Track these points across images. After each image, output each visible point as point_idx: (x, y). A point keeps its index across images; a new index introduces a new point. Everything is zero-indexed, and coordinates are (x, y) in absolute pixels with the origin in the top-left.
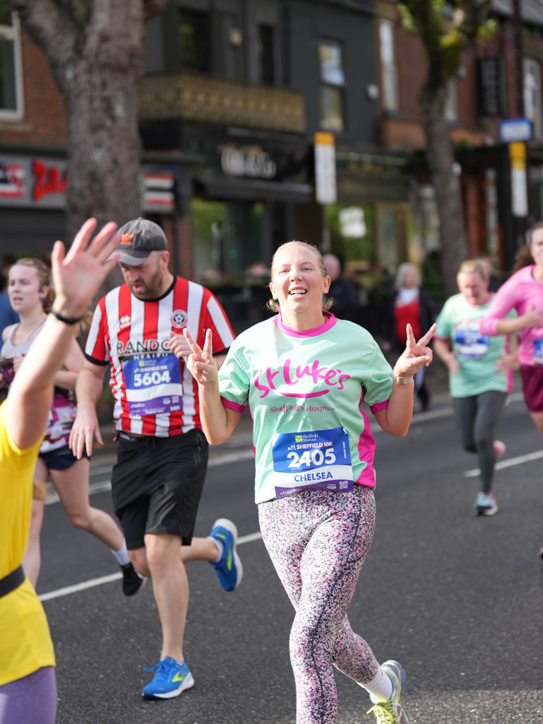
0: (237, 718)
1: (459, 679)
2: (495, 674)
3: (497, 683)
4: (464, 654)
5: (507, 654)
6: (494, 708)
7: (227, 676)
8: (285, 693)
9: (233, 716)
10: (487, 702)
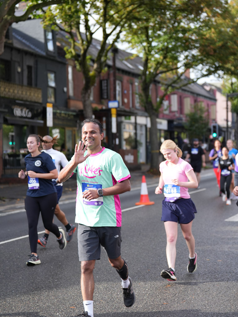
0: (26, 290)
1: (96, 279)
2: (108, 277)
3: (108, 279)
4: (98, 271)
5: (111, 271)
6: (108, 287)
7: (22, 278)
8: (41, 282)
9: (25, 289)
10: (105, 285)
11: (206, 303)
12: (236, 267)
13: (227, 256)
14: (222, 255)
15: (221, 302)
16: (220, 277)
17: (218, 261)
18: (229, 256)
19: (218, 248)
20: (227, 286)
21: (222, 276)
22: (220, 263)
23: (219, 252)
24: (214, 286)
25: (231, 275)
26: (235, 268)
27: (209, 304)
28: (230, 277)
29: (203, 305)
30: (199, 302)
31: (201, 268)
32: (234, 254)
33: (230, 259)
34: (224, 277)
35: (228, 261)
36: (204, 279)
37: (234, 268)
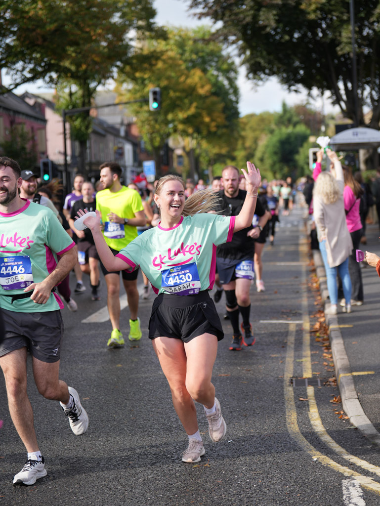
11: (75, 488)
12: (117, 409)
13: (97, 389)
14: (88, 387)
15: (104, 483)
16: (91, 431)
17: (83, 399)
18: (100, 388)
19: (79, 374)
20: (108, 449)
21: (96, 429)
22: (87, 402)
23: (82, 382)
24: (84, 450)
25: (112, 426)
26: (116, 412)
27: (83, 490)
28: (110, 431)
29: (72, 492)
30: (63, 486)
31: (55, 416)
32: (108, 383)
33: (104, 394)
34: (99, 432)
35: (101, 397)
36: (64, 438)
37: (114, 412)
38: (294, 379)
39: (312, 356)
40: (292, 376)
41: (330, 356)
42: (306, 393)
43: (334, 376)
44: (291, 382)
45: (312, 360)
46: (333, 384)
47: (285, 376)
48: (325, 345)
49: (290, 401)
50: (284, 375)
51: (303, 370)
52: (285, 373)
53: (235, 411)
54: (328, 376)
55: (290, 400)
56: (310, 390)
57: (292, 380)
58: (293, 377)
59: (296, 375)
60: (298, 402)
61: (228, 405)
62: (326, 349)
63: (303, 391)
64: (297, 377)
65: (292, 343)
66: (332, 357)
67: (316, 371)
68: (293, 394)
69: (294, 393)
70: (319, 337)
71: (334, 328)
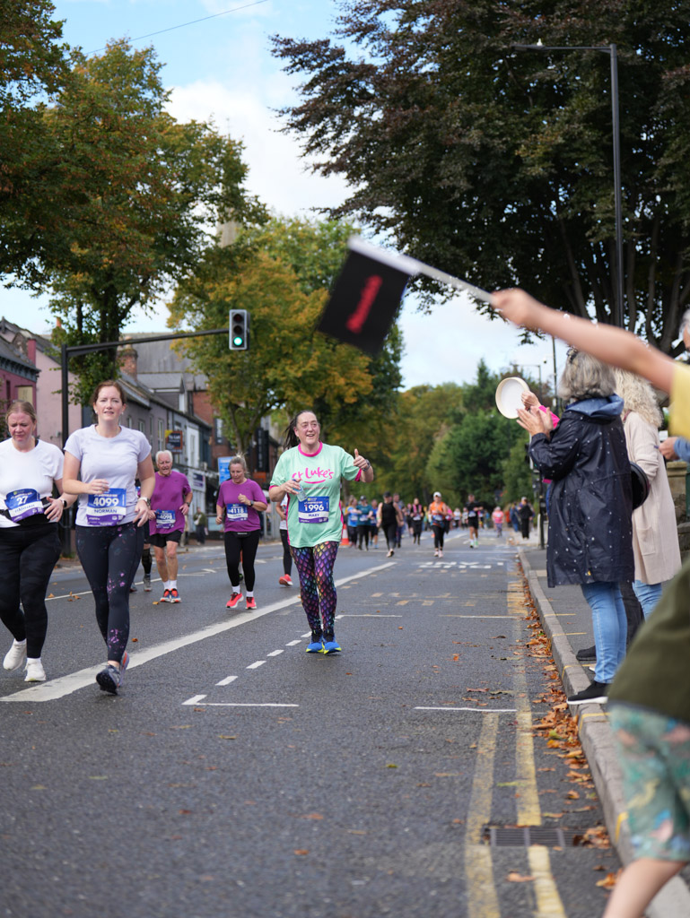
38: (493, 829)
39: (538, 775)
40: (487, 820)
41: (585, 778)
42: (527, 861)
43: (599, 824)
44: (486, 834)
45: (540, 786)
46: (599, 841)
47: (469, 820)
48: (571, 754)
49: (483, 882)
50: (465, 817)
51: (518, 806)
52: (469, 813)
53: (317, 905)
54: (585, 823)
55: (481, 878)
56: (539, 856)
57: (487, 830)
58: (491, 823)
59: (498, 818)
60: (505, 886)
61: (302, 888)
62: (573, 763)
63: (517, 857)
64: (500, 824)
65: (491, 751)
66: (591, 781)
67: (554, 812)
68: (490, 864)
69: (495, 861)
70: (555, 738)
71: (593, 718)
